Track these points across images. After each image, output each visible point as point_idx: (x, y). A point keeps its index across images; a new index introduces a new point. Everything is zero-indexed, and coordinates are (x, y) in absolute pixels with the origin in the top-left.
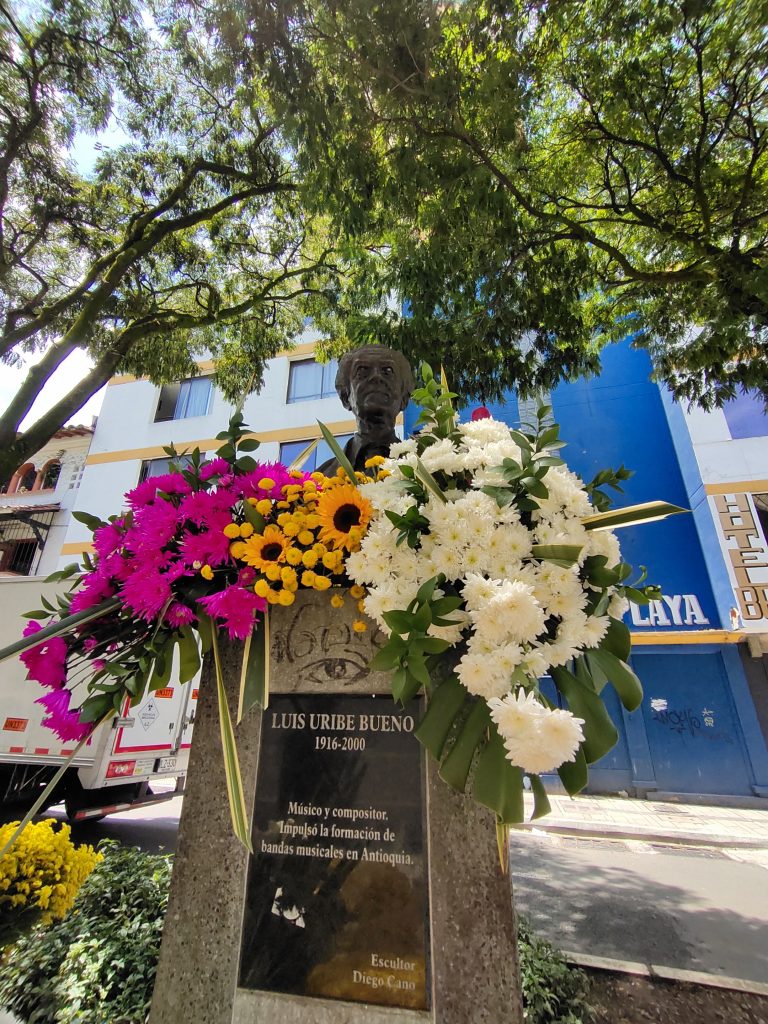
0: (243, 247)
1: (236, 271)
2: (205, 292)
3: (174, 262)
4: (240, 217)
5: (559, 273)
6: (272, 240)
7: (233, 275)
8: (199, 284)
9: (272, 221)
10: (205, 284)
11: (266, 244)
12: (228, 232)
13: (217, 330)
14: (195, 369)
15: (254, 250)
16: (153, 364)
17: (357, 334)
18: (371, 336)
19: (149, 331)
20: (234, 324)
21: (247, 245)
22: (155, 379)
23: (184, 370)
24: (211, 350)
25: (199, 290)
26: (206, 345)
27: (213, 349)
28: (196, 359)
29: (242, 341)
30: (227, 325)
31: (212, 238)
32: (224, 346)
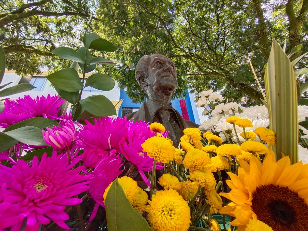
0: (69, 34)
1: (64, 42)
2: (49, 45)
3: (37, 30)
4: (69, 23)
5: (179, 66)
6: (81, 35)
7: (63, 43)
8: (48, 42)
9: (82, 29)
10: (50, 42)
11: (78, 36)
12: (64, 27)
13: (52, 60)
14: (39, 72)
15: (73, 36)
16: (19, 66)
17: (112, 70)
18: (117, 72)
19: (18, 50)
20: (60, 59)
21: (70, 34)
22: (18, 72)
23: (34, 71)
24: (48, 66)
25: (47, 43)
26: (46, 65)
27: (49, 67)
28: (40, 68)
29: (62, 66)
30: (57, 59)
31: (56, 27)
32: (54, 67)
